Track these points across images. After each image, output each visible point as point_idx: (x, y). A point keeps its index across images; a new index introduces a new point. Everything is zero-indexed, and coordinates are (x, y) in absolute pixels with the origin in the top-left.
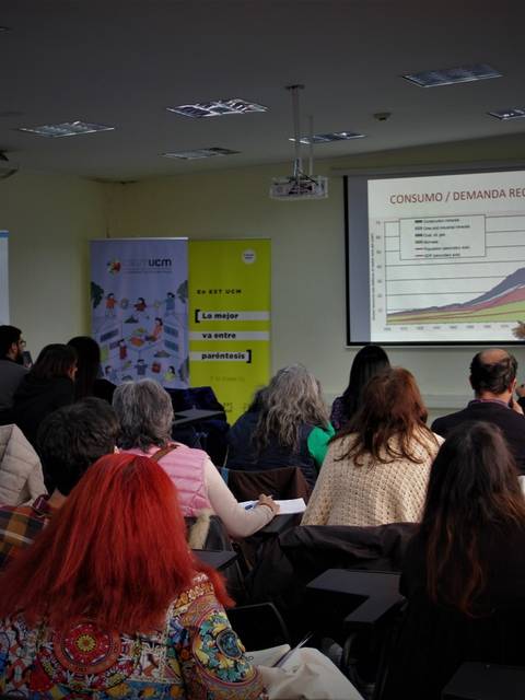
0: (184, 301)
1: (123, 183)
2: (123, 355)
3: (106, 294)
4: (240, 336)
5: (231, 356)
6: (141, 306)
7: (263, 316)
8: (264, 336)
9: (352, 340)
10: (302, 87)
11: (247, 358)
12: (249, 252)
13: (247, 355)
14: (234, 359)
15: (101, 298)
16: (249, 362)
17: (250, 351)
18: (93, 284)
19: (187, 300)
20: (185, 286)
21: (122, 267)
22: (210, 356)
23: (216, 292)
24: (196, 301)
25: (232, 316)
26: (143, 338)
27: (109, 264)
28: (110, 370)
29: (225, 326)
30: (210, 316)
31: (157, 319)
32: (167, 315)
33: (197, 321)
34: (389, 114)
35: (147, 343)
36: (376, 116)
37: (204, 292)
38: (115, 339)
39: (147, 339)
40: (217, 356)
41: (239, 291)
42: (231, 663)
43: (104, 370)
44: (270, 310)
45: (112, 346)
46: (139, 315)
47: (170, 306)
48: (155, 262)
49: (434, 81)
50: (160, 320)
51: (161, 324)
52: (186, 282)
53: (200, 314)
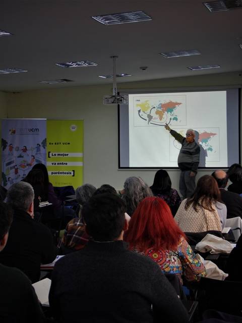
0: (45, 148)
1: (14, 93)
2: (16, 172)
3: (9, 144)
4: (69, 164)
5: (65, 173)
6: (25, 150)
7: (80, 155)
8: (80, 164)
9: (121, 166)
10: (117, 57)
11: (72, 174)
12: (74, 126)
13: (72, 172)
14: (66, 175)
15: (6, 146)
16: (74, 176)
17: (74, 171)
18: (2, 139)
19: (46, 147)
20: (45, 141)
21: (16, 131)
22: (55, 173)
23: (58, 144)
24: (49, 148)
25: (66, 155)
26: (26, 164)
27: (10, 130)
28: (10, 179)
29: (62, 159)
30: (55, 155)
31: (32, 156)
32: (36, 154)
33: (49, 157)
34: (146, 67)
35: (27, 167)
36: (141, 68)
37: (52, 144)
38: (12, 165)
39: (28, 165)
40: (59, 173)
41: (69, 144)
42: (197, 261)
43: (7, 179)
44: (83, 152)
45: (11, 168)
46: (23, 154)
47: (38, 149)
48: (32, 130)
49: (172, 55)
50: (33, 156)
51: (34, 158)
52: (46, 139)
53: (51, 154)
